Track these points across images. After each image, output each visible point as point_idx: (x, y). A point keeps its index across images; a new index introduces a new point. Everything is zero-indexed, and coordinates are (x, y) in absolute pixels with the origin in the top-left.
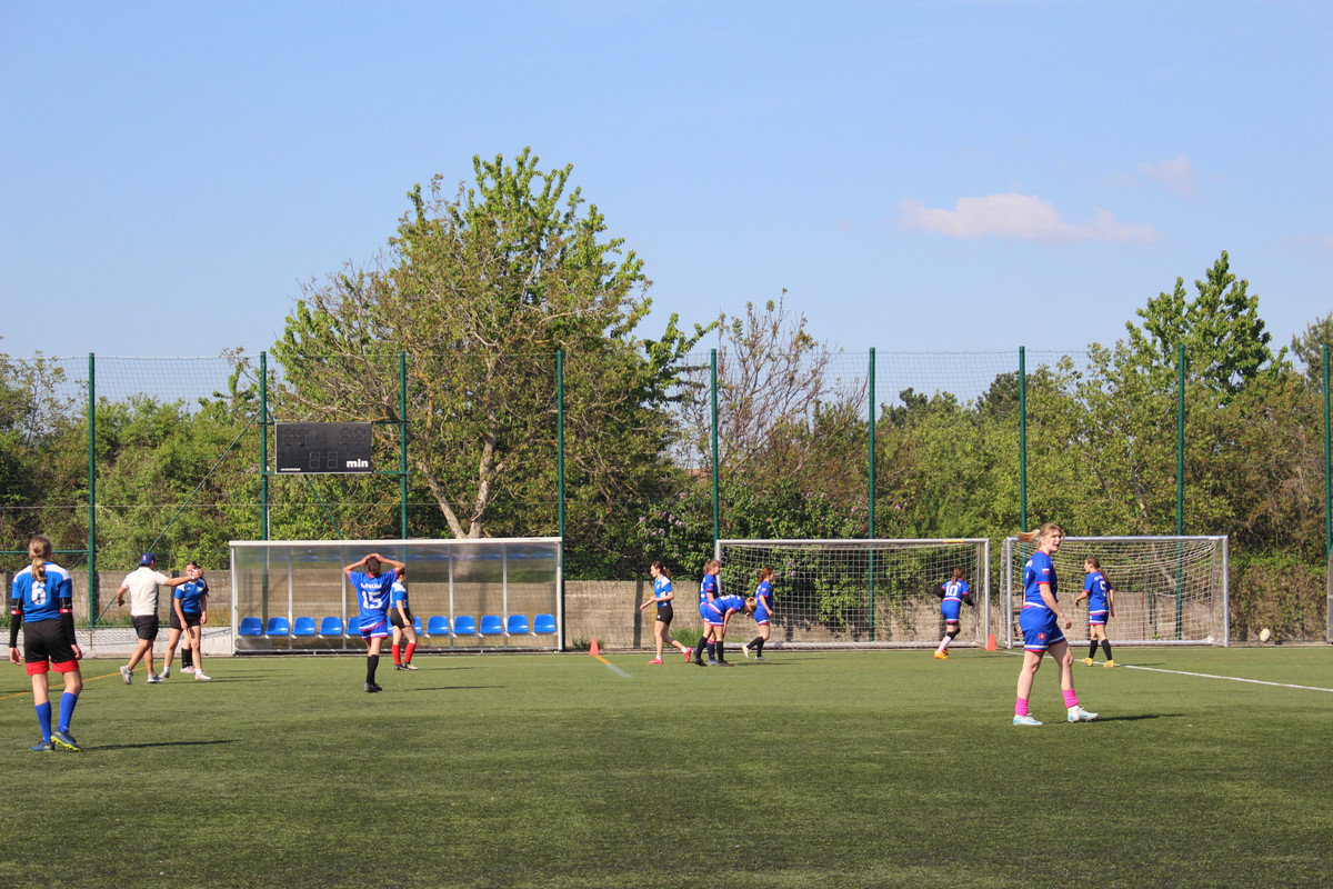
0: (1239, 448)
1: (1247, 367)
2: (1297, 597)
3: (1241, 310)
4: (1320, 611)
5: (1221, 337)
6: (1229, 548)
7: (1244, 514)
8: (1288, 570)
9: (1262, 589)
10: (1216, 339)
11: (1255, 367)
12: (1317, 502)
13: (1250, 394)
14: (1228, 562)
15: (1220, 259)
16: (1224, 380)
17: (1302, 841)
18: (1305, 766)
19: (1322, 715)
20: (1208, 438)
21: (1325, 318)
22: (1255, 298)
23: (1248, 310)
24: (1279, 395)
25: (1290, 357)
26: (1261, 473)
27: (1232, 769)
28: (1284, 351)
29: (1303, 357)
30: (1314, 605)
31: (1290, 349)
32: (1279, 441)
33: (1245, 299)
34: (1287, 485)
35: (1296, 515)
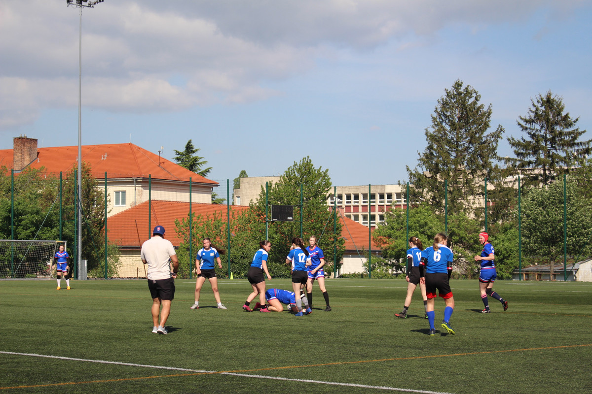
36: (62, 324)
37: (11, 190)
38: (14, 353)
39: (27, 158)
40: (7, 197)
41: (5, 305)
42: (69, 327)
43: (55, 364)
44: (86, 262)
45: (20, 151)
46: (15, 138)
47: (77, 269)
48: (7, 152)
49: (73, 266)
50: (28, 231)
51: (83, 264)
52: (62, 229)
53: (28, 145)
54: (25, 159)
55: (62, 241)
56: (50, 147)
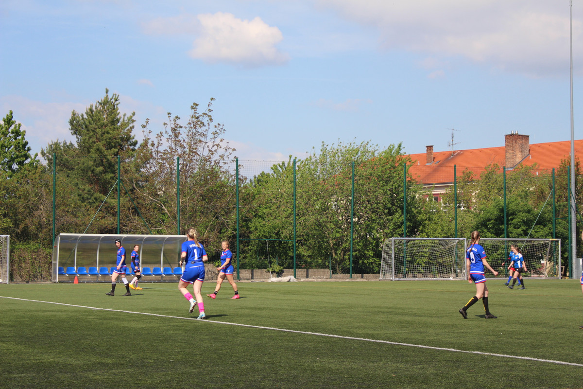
0: (16, 197)
1: (20, 162)
2: (40, 262)
3: (18, 136)
4: (49, 268)
5: (9, 148)
6: (10, 241)
7: (18, 226)
8: (36, 250)
9: (24, 259)
10: (7, 149)
11: (23, 161)
12: (49, 221)
13: (22, 173)
14: (10, 247)
15: (9, 114)
16: (10, 167)
17: (30, 368)
18: (35, 335)
19: (46, 313)
20: (3, 192)
21: (56, 141)
22: (24, 131)
23: (21, 136)
24: (34, 174)
25: (40, 157)
26: (25, 208)
27: (4, 337)
28: (37, 155)
29: (46, 158)
30: (47, 266)
31: (39, 154)
32: (33, 194)
33: (20, 132)
34: (36, 213)
35: (40, 227)
36: (557, 326)
37: (504, 189)
38: (508, 356)
39: (519, 155)
40: (499, 195)
41: (500, 305)
42: (564, 330)
43: (549, 369)
44: (581, 260)
45: (512, 148)
46: (507, 135)
47: (572, 267)
48: (499, 149)
49: (567, 265)
50: (520, 230)
51: (578, 263)
52: (556, 227)
53: (519, 142)
54: (517, 156)
55: (556, 239)
56: (542, 143)
